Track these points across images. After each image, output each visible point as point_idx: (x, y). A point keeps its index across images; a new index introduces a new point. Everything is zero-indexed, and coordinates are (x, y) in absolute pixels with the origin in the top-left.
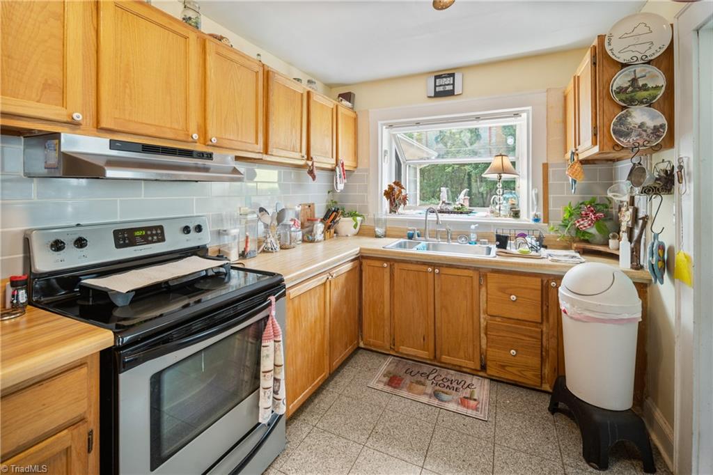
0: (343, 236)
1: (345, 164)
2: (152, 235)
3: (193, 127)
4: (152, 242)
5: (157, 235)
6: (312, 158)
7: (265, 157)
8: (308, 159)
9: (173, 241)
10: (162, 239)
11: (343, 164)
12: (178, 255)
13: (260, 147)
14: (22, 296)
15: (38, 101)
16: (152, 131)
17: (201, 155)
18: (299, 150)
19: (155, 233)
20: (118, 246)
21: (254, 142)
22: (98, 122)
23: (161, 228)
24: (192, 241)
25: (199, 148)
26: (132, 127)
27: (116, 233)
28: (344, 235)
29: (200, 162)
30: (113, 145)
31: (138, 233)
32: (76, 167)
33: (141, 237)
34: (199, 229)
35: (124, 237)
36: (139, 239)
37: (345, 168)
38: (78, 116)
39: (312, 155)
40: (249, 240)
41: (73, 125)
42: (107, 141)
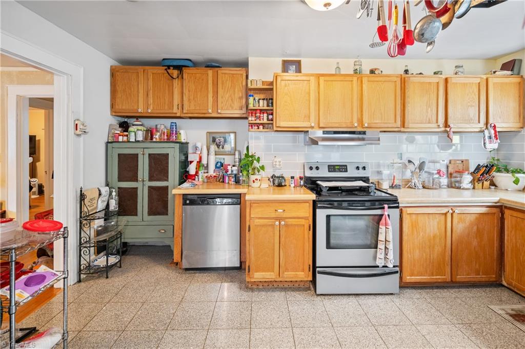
0: (502, 190)
1: (497, 126)
2: (342, 169)
3: (355, 120)
4: (342, 172)
5: (344, 169)
6: (449, 126)
7: (402, 129)
8: (446, 127)
9: (352, 173)
10: (346, 171)
11: (495, 127)
12: (354, 180)
13: (399, 123)
14: (302, 183)
15: (303, 122)
16: (337, 125)
17: (360, 133)
18: (435, 121)
19: (343, 168)
20: (329, 171)
21: (394, 122)
22: (319, 125)
23: (346, 166)
24: (361, 174)
25: (360, 129)
26: (330, 125)
27: (329, 166)
28: (503, 188)
29: (360, 136)
30: (324, 133)
31: (337, 167)
32: (314, 142)
33: (338, 169)
34: (364, 168)
35: (332, 168)
36: (337, 170)
37: (498, 130)
38: (313, 125)
39: (450, 122)
40: (395, 178)
41: (312, 127)
42: (322, 132)
